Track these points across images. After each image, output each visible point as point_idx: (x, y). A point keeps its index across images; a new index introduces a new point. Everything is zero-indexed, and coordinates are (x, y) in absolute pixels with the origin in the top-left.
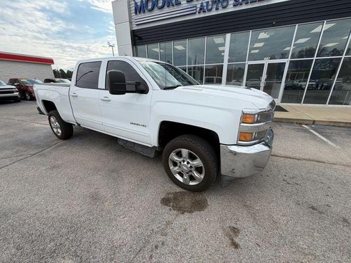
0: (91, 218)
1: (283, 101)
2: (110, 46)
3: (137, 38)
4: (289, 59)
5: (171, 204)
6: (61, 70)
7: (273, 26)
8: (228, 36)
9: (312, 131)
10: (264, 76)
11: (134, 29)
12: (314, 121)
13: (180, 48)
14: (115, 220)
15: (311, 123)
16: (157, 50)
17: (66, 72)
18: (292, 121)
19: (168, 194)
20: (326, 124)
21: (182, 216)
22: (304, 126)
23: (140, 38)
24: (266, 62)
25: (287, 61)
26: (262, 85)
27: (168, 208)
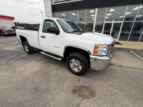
0: (35, 103)
1: (119, 40)
2: (41, 12)
3: (54, 9)
4: (123, 21)
5: (77, 93)
6: (18, 23)
7: (117, 6)
8: (97, 9)
9: (135, 54)
10: (112, 28)
11: (53, 4)
12: (135, 49)
13: (74, 14)
14: (49, 104)
15: (134, 50)
16: (64, 15)
17: (20, 23)
18: (125, 49)
19: (75, 87)
20: (140, 51)
21: (84, 101)
22: (131, 51)
23: (56, 9)
24: (113, 22)
25: (122, 22)
26: (111, 33)
27: (76, 96)
